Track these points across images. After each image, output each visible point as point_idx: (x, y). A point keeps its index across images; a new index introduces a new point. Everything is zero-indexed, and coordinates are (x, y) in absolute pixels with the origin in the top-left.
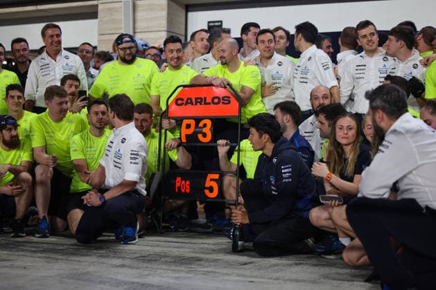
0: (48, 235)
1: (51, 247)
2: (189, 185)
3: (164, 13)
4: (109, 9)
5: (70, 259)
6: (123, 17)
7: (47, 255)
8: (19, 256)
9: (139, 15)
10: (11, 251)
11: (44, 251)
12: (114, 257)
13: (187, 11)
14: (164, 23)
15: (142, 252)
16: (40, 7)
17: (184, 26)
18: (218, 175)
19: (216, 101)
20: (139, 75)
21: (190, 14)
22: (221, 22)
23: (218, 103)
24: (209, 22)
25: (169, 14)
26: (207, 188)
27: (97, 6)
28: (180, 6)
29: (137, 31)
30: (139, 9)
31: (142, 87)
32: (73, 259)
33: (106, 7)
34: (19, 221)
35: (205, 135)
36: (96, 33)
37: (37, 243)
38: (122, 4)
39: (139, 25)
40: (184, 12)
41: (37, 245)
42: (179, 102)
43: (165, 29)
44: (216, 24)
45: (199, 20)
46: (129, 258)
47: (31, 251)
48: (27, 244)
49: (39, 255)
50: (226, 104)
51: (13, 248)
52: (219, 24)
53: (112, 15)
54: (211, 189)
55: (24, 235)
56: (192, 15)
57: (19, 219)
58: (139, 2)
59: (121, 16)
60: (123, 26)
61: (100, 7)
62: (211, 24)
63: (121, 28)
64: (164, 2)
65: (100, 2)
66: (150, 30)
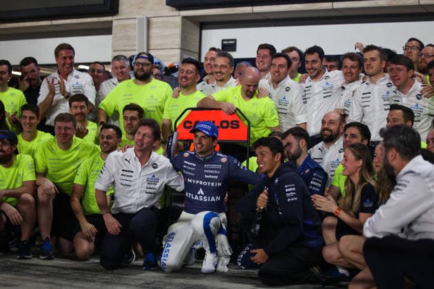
0: (53, 256)
1: (56, 270)
3: (178, 31)
4: (124, 26)
5: (74, 285)
6: (137, 34)
7: (51, 280)
8: (23, 280)
9: (154, 31)
10: (16, 275)
11: (48, 276)
12: (118, 284)
13: (201, 29)
14: (177, 41)
15: (147, 279)
16: (55, 22)
17: (198, 44)
19: (225, 125)
20: (152, 96)
21: (205, 32)
22: (235, 40)
23: (227, 127)
24: (223, 41)
25: (183, 32)
27: (111, 22)
28: (195, 24)
29: (150, 48)
30: (154, 26)
31: (155, 109)
32: (76, 285)
33: (122, 23)
34: (25, 243)
36: (110, 50)
37: (42, 266)
38: (137, 21)
39: (153, 42)
40: (198, 29)
41: (42, 269)
42: (188, 125)
43: (179, 47)
44: (230, 42)
45: (213, 38)
46: (133, 285)
47: (35, 275)
48: (32, 267)
49: (44, 280)
50: (235, 128)
51: (18, 271)
52: (233, 42)
53: (127, 31)
55: (31, 256)
56: (207, 33)
57: (24, 241)
58: (153, 20)
59: (136, 33)
60: (137, 42)
61: (115, 23)
62: (225, 42)
63: (135, 45)
64: (179, 20)
65: (115, 18)
66: (164, 47)
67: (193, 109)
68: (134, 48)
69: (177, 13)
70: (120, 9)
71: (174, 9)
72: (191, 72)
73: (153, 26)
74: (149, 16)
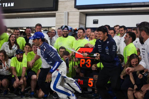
2: (83, 82)
3: (78, 17)
4: (60, 15)
9: (70, 17)
14: (78, 20)
16: (36, 13)
17: (85, 21)
18: (93, 79)
20: (69, 41)
21: (87, 17)
22: (98, 20)
24: (94, 20)
25: (80, 17)
26: (89, 83)
27: (55, 13)
28: (84, 15)
31: (70, 45)
35: (88, 65)
36: (55, 22)
38: (64, 13)
39: (70, 20)
43: (78, 22)
44: (96, 21)
52: (97, 21)
53: (61, 17)
54: (90, 84)
58: (70, 13)
59: (63, 17)
60: (64, 20)
61: (57, 14)
62: (94, 21)
63: (63, 21)
64: (78, 13)
65: (57, 12)
66: (73, 22)
67: (81, 47)
68: (63, 22)
69: (78, 11)
70: (59, 9)
71: (77, 9)
72: (82, 33)
73: (70, 15)
74: (69, 11)
